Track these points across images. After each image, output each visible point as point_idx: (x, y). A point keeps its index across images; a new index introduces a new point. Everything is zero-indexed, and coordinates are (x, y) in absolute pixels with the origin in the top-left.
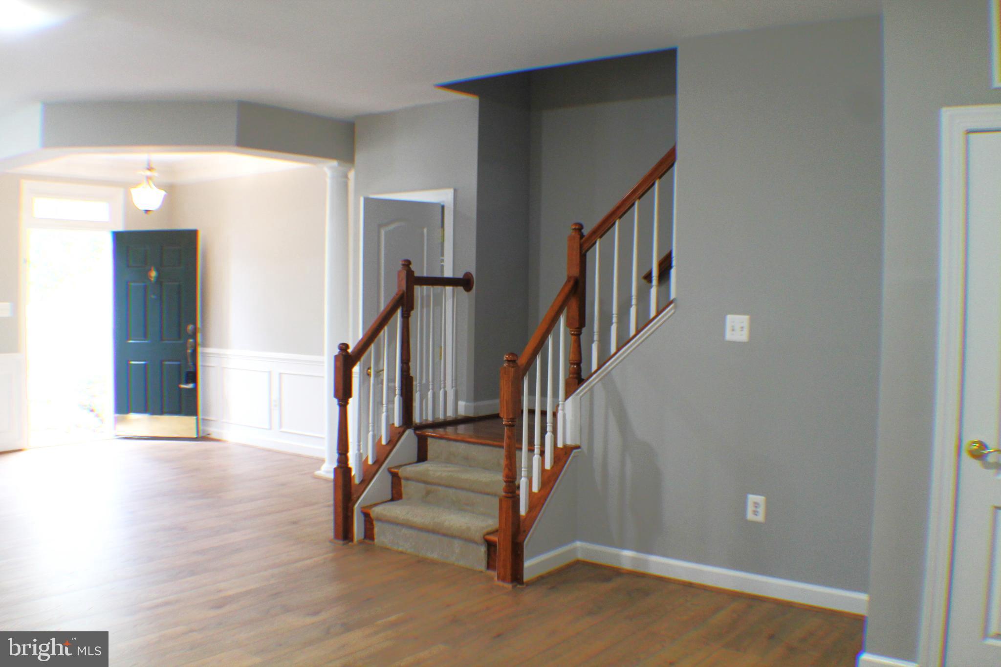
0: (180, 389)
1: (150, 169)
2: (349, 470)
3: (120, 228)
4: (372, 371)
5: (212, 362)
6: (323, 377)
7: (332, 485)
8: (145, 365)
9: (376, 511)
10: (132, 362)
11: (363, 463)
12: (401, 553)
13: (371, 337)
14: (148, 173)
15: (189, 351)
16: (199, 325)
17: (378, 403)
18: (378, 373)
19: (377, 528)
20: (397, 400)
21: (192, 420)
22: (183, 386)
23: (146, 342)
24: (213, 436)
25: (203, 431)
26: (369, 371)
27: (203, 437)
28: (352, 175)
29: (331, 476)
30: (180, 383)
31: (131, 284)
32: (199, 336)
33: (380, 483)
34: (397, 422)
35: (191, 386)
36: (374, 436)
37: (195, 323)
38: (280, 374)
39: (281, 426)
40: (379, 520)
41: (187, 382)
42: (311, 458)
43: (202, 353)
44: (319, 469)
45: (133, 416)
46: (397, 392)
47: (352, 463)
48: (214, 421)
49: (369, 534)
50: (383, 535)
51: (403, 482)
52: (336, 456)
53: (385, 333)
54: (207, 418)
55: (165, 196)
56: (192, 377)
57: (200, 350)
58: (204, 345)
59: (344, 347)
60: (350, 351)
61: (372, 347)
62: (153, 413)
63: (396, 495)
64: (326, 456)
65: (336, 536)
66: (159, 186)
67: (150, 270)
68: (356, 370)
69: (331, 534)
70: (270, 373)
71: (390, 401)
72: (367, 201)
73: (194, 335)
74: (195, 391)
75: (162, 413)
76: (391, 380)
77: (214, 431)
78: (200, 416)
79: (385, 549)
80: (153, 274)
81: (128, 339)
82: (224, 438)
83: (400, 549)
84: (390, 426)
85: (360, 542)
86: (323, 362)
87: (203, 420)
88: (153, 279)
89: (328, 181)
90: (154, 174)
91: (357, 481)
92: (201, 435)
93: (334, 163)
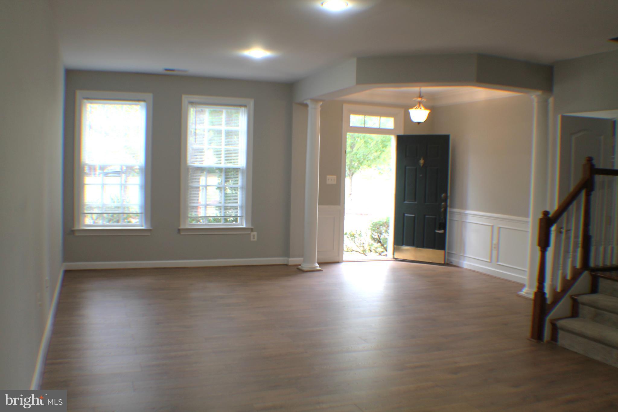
0: (435, 233)
1: (420, 97)
2: (544, 294)
3: (402, 133)
4: (564, 231)
5: (456, 218)
6: (527, 232)
7: (532, 303)
8: (414, 217)
9: (561, 323)
10: (406, 215)
11: (554, 290)
12: (576, 353)
13: (564, 208)
14: (419, 99)
15: (442, 210)
16: (449, 194)
17: (567, 252)
18: (568, 231)
19: (560, 334)
20: (579, 251)
21: (440, 253)
22: (437, 231)
23: (416, 203)
24: (454, 264)
25: (448, 260)
26: (562, 230)
27: (447, 264)
28: (551, 100)
29: (532, 296)
30: (435, 229)
31: (407, 167)
32: (448, 201)
33: (564, 305)
34: (578, 265)
35: (442, 231)
36: (563, 273)
37: (446, 192)
38: (499, 228)
39: (498, 261)
40: (562, 329)
41: (440, 229)
42: (516, 283)
43: (450, 212)
44: (521, 290)
45: (405, 247)
46: (580, 245)
47: (547, 290)
48: (454, 254)
49: (554, 337)
50: (564, 340)
51: (581, 306)
52: (536, 284)
53: (573, 206)
54: (450, 252)
55: (429, 113)
56: (443, 226)
57: (448, 209)
58: (452, 206)
59: (546, 213)
60: (550, 216)
61: (565, 215)
62: (417, 246)
63: (575, 313)
64: (527, 283)
65: (533, 336)
66: (426, 108)
67: (420, 159)
68: (553, 228)
69: (528, 334)
70: (492, 226)
71: (575, 251)
72: (563, 118)
73: (445, 200)
74: (444, 234)
75: (423, 246)
76: (576, 237)
77: (454, 260)
78: (447, 251)
79: (564, 349)
80: (422, 162)
81: (404, 201)
82: (460, 265)
83: (575, 350)
84: (574, 268)
85: (548, 342)
86: (528, 222)
87: (448, 253)
88: (422, 165)
89: (535, 105)
90: (424, 100)
91: (549, 302)
92: (446, 262)
93: (539, 93)
